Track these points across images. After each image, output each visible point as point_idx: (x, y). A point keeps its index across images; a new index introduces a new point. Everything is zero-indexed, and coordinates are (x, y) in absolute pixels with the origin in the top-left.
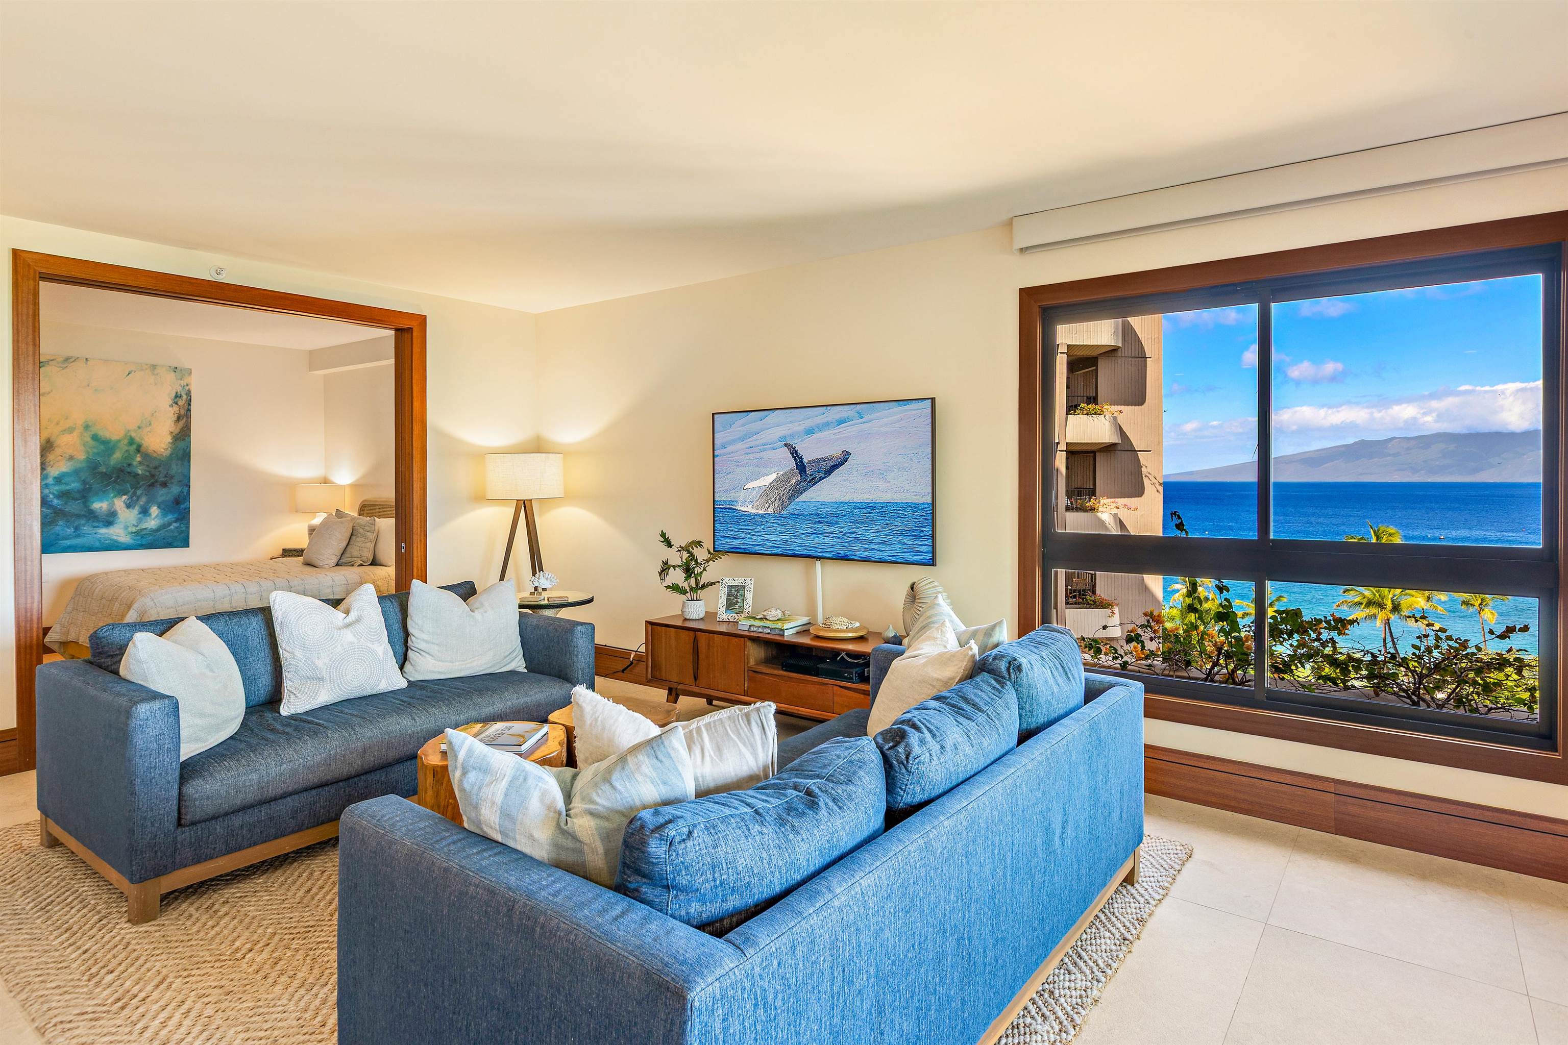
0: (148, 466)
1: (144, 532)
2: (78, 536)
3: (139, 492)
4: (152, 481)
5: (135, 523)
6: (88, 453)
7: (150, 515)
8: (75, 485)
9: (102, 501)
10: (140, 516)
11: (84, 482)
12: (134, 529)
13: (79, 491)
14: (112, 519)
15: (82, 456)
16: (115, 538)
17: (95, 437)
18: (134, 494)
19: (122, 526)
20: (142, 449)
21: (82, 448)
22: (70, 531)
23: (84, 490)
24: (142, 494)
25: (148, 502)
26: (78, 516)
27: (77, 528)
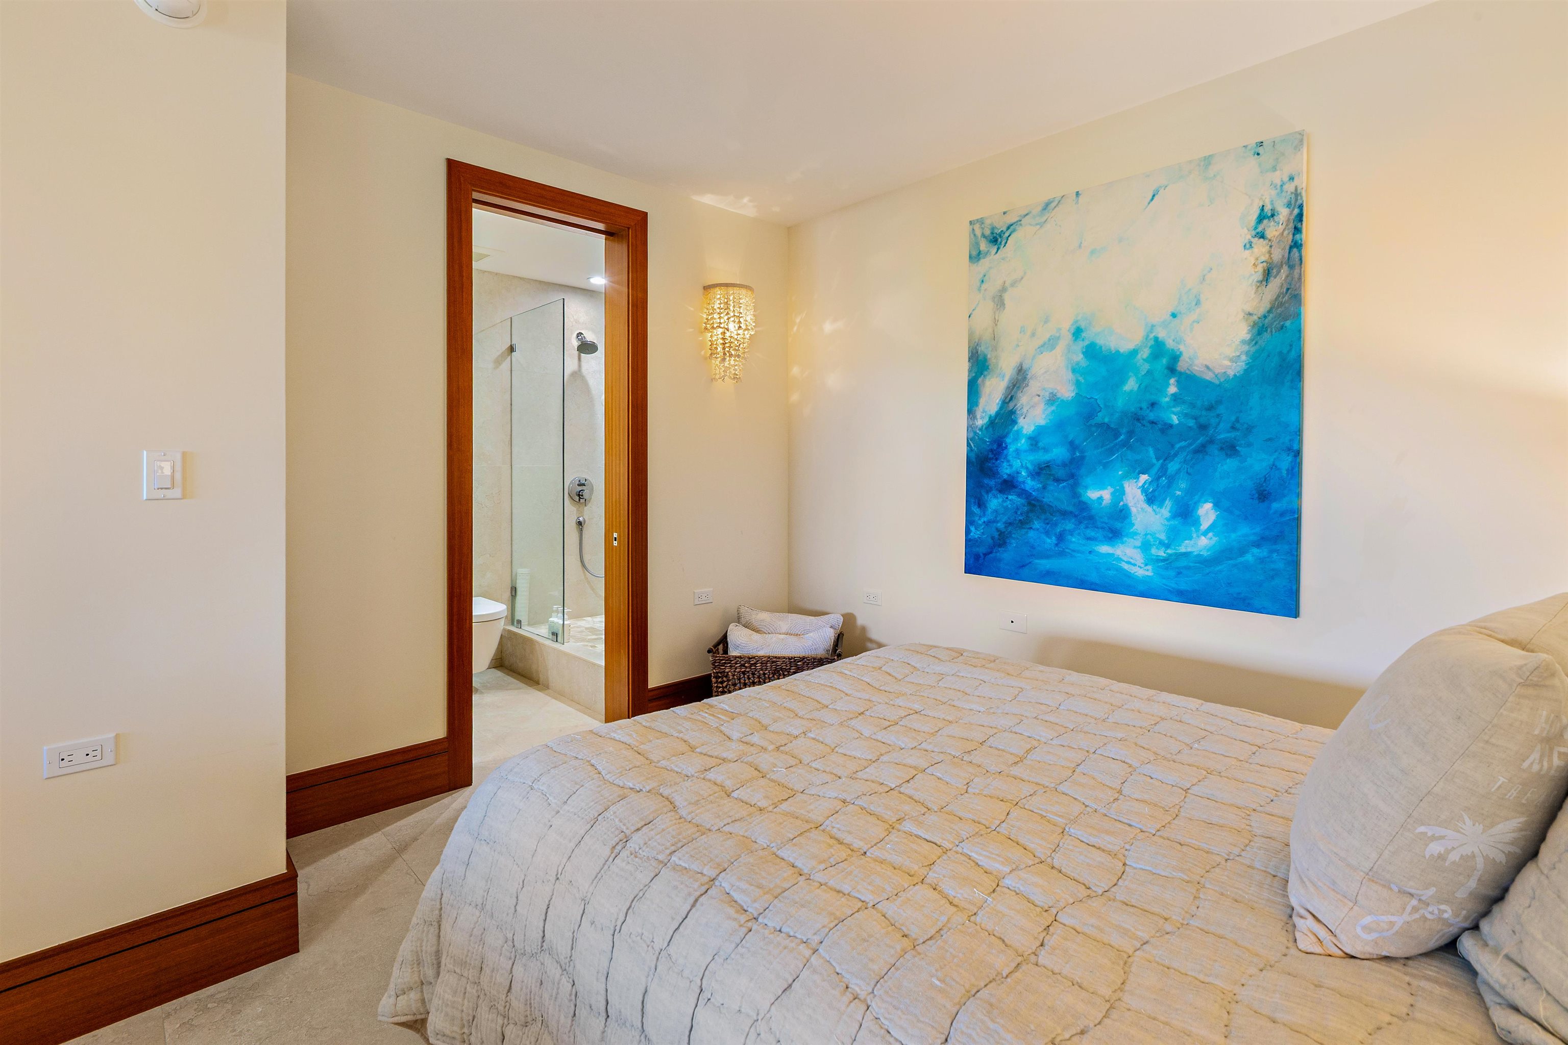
0: (1193, 405)
1: (1183, 563)
2: (1062, 554)
3: (1173, 467)
4: (1201, 440)
5: (1163, 537)
6: (1078, 384)
7: (1196, 522)
8: (1059, 453)
9: (1103, 488)
10: (1175, 522)
11: (1073, 446)
12: (1162, 553)
13: (1064, 465)
14: (1118, 525)
15: (1067, 392)
16: (1126, 567)
17: (1092, 352)
18: (1163, 470)
19: (1138, 543)
20: (1181, 366)
21: (1070, 376)
22: (1050, 541)
23: (1072, 461)
24: (1178, 471)
25: (1191, 492)
26: (1064, 514)
27: (1061, 538)
